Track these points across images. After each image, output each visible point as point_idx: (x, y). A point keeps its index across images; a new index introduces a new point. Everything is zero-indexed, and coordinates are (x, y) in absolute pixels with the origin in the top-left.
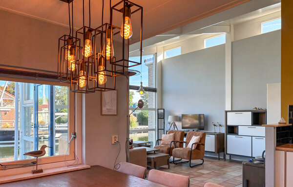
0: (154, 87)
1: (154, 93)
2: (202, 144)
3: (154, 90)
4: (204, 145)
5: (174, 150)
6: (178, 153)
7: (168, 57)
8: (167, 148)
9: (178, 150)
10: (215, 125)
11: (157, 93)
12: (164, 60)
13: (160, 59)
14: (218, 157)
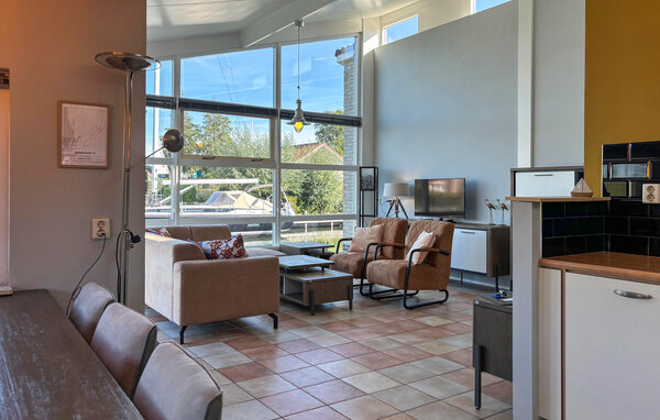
0: (354, 114)
1: (355, 129)
2: (441, 252)
3: (356, 122)
4: (448, 254)
5: (369, 265)
6: (378, 273)
7: (391, 41)
8: (358, 258)
9: (378, 265)
10: (491, 207)
11: (361, 130)
12: (381, 47)
13: (370, 45)
14: (494, 286)
